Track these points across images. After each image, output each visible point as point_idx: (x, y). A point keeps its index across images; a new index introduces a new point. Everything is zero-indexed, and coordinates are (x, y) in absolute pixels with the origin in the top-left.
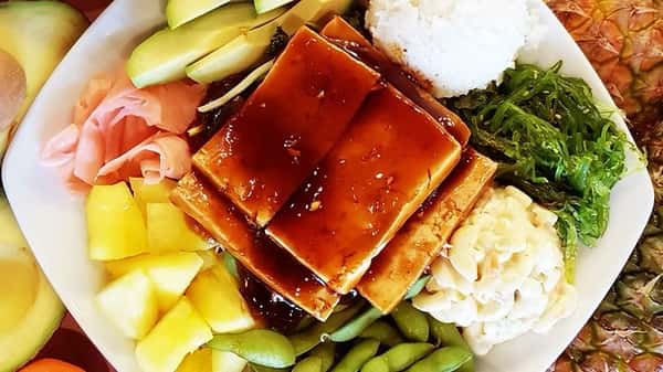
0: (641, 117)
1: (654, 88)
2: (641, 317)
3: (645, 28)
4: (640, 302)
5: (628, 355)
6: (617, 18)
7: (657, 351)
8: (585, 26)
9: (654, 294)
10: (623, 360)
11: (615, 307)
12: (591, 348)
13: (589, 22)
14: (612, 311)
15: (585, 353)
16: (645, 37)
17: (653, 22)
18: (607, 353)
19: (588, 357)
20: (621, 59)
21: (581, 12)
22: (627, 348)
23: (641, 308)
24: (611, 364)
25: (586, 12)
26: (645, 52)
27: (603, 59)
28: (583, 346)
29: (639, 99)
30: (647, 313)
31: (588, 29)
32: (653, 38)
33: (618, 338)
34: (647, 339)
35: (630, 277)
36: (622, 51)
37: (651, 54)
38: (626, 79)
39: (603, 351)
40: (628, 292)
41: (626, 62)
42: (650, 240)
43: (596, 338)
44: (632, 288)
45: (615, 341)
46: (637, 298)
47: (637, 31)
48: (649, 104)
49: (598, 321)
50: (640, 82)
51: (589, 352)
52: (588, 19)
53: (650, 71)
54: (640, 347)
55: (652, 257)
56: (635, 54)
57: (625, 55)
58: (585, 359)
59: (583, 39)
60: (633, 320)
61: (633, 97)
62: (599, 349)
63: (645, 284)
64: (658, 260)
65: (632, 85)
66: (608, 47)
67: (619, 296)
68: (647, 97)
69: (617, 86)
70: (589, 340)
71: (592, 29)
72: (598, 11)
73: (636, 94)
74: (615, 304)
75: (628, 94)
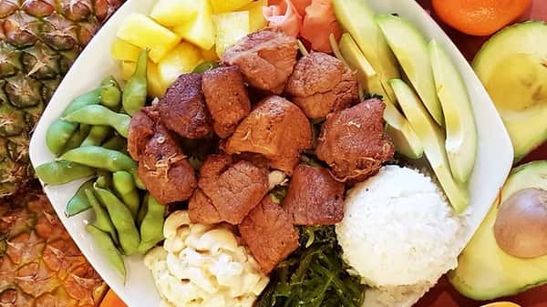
0: (27, 198)
1: (20, 219)
2: (44, 44)
3: (26, 264)
4: (44, 56)
5: (54, 16)
6: (48, 273)
7: (33, 19)
8: (73, 267)
9: (33, 62)
10: (58, 13)
11: (63, 53)
12: (81, 24)
13: (70, 269)
14: (65, 50)
15: (86, 20)
16: (26, 258)
17: (19, 269)
18: (69, 20)
19: (83, 17)
20: (45, 242)
21: (77, 278)
22: (56, 22)
23: (43, 51)
24: (68, 11)
25: (73, 278)
26: (26, 246)
27: (58, 243)
28: (88, 26)
29: (29, 212)
30: (39, 47)
31: (71, 265)
32: (19, 257)
33: (61, 30)
34: (40, 28)
35: (50, 75)
36: (45, 247)
37: (22, 244)
38: (41, 227)
39: (72, 20)
40: (52, 65)
41: (41, 240)
42: (33, 103)
43: (77, 31)
44: (49, 68)
45: (63, 28)
46: (46, 59)
47: (32, 262)
48: (22, 208)
49: (75, 44)
50: (30, 224)
51: (82, 21)
52: (71, 272)
53: (22, 233)
54: (45, 22)
55: (32, 89)
56: (34, 245)
57: (42, 245)
58: (86, 16)
59: (75, 258)
60: (50, 43)
61: (35, 213)
62: (75, 22)
63: (39, 70)
64: (28, 87)
65: (36, 222)
66: (56, 251)
67: (58, 62)
68: (24, 213)
69: (48, 221)
70: (82, 30)
71: (68, 265)
72: (62, 278)
73: (32, 215)
74: (62, 56)
75: (39, 215)
